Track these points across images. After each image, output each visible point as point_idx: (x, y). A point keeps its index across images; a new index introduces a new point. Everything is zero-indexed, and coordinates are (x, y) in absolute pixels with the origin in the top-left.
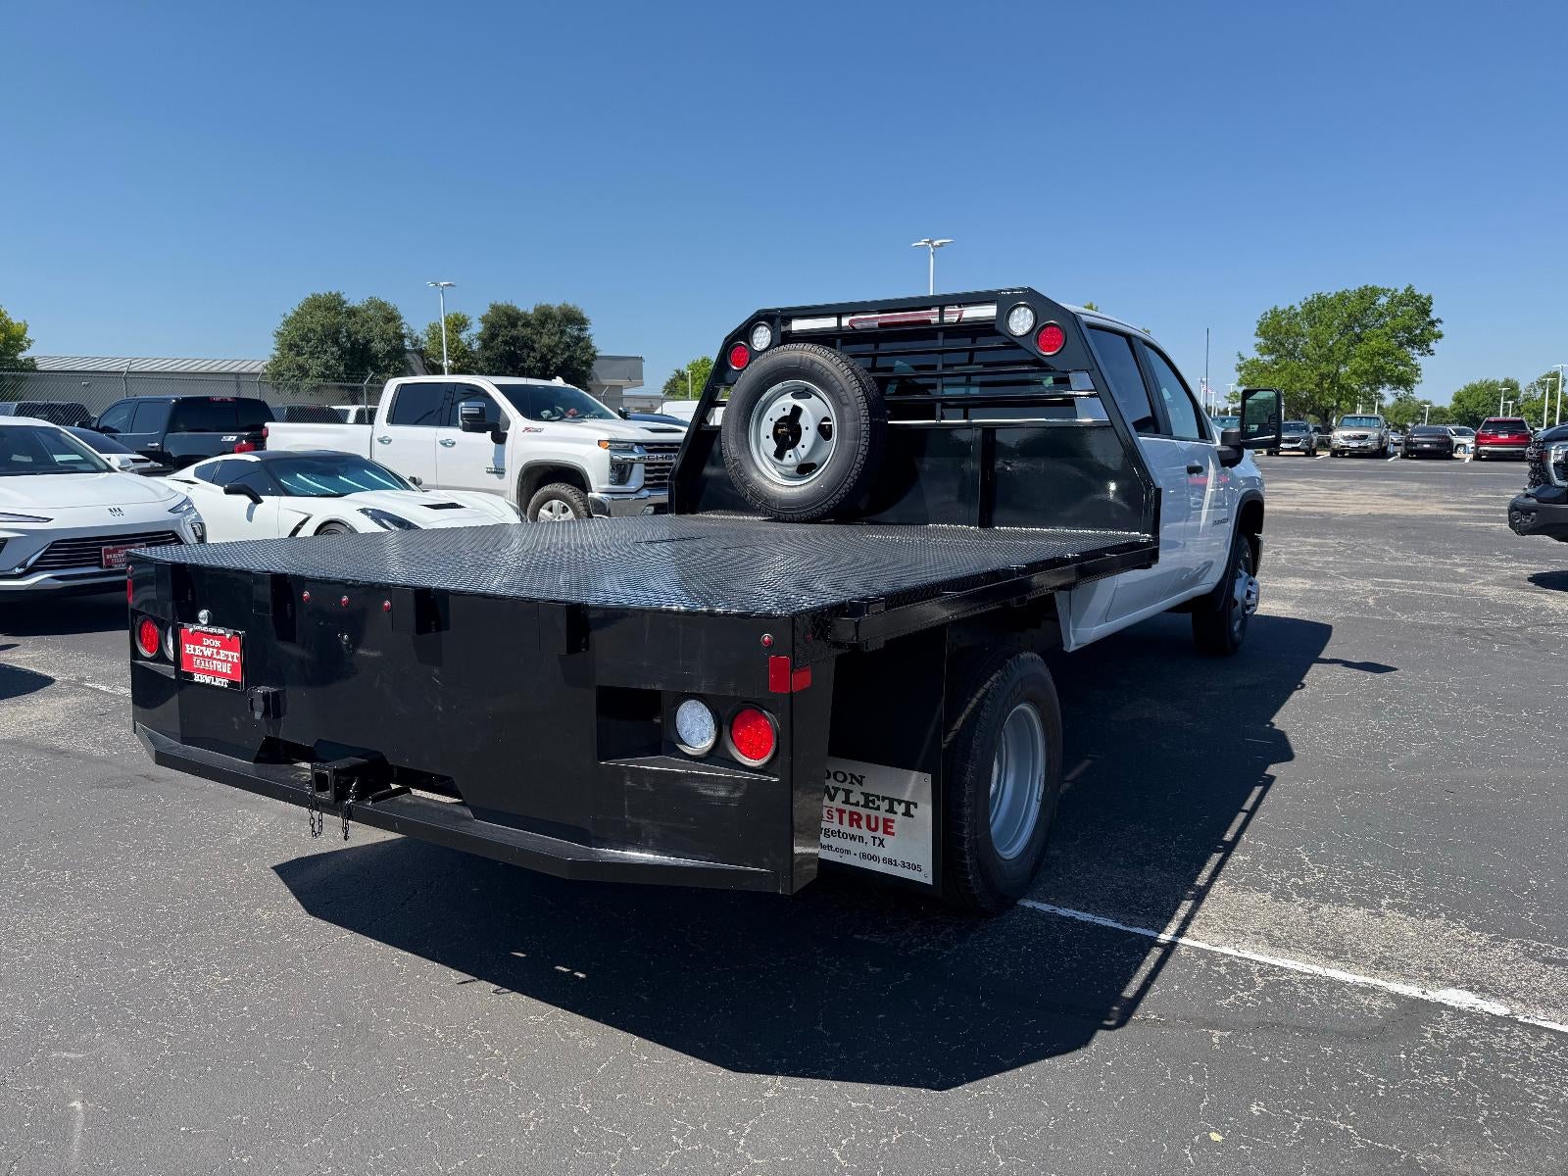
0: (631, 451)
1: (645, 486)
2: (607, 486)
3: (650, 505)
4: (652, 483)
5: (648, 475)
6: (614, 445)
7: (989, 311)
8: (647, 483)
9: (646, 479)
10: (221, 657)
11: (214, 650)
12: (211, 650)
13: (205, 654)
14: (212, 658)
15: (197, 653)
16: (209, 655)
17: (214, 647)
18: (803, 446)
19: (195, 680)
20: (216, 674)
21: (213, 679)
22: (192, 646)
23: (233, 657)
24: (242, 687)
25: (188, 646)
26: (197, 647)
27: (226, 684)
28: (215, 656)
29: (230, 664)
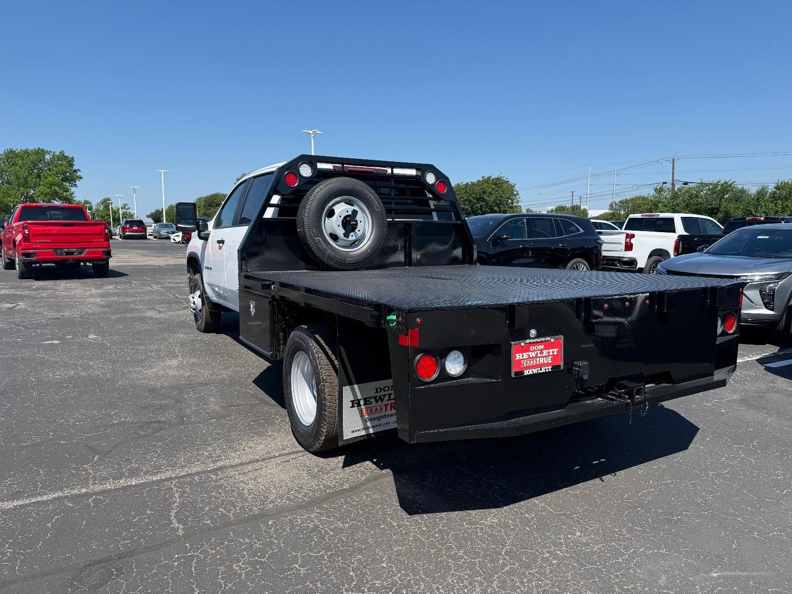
10: (544, 355)
11: (539, 352)
12: (535, 352)
13: (531, 356)
14: (536, 357)
15: (524, 358)
16: (534, 356)
17: (538, 350)
18: (359, 231)
19: (525, 374)
20: (540, 366)
21: (539, 369)
22: (521, 354)
23: (553, 352)
24: (562, 368)
25: (517, 355)
26: (524, 354)
27: (550, 370)
28: (539, 355)
29: (551, 357)
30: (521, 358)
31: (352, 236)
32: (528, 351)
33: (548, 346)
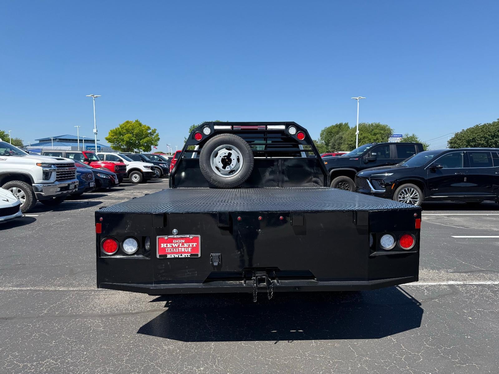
0: (51, 167)
1: (57, 180)
2: (41, 181)
3: (59, 188)
4: (59, 179)
5: (57, 176)
6: (43, 165)
7: (283, 127)
8: (57, 179)
9: (57, 178)
10: (185, 246)
11: (181, 244)
12: (178, 244)
13: (174, 246)
14: (179, 247)
15: (168, 246)
16: (177, 246)
17: (180, 243)
18: (233, 165)
19: (168, 257)
20: (182, 253)
21: (180, 255)
22: (165, 244)
23: (193, 245)
24: (199, 256)
25: (162, 245)
26: (168, 244)
27: (189, 256)
28: (181, 246)
29: (191, 248)
30: (165, 246)
31: (228, 168)
32: (172, 243)
33: (188, 241)
